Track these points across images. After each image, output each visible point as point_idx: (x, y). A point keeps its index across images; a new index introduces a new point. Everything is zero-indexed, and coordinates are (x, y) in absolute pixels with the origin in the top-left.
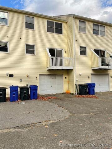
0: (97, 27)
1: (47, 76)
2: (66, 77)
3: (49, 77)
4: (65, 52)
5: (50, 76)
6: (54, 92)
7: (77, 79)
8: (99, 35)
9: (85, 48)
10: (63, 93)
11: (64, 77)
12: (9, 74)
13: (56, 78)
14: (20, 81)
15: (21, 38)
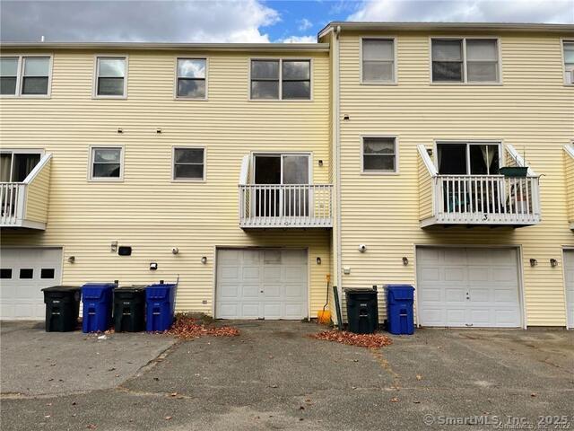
0: (454, 49)
1: (246, 253)
2: (318, 259)
3: (253, 256)
4: (321, 162)
5: (256, 253)
6: (271, 312)
7: (347, 268)
8: (466, 83)
9: (391, 140)
10: (305, 320)
11: (312, 257)
12: (120, 245)
13: (279, 261)
14: (152, 268)
15: (159, 132)
